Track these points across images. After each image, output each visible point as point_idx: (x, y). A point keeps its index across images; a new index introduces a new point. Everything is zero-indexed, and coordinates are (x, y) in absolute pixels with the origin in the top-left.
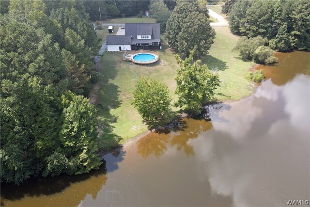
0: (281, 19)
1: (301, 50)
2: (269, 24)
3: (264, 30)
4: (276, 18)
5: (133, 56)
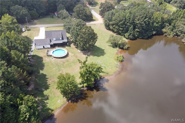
0: (130, 23)
1: (141, 39)
2: (124, 26)
3: (122, 29)
4: (128, 23)
5: (52, 51)
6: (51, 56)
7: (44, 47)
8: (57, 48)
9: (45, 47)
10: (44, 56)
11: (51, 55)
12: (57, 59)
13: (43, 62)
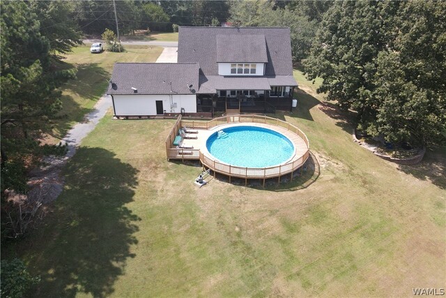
5: (204, 135)
6: (196, 162)
7: (159, 105)
8: (235, 120)
9: (167, 108)
10: (148, 162)
11: (195, 155)
12: (236, 192)
13: (129, 206)
